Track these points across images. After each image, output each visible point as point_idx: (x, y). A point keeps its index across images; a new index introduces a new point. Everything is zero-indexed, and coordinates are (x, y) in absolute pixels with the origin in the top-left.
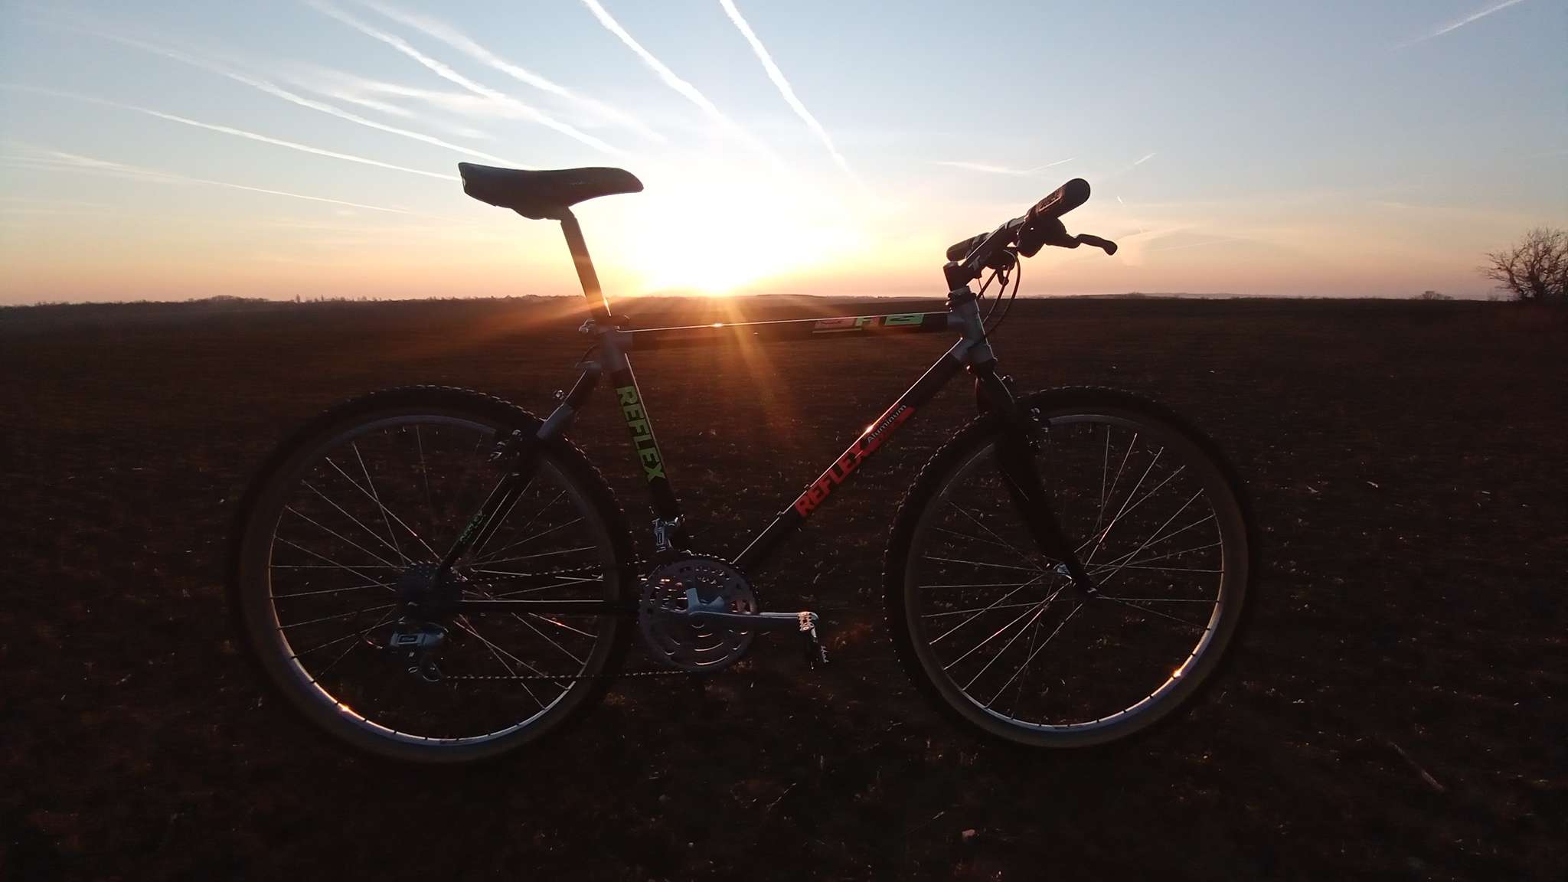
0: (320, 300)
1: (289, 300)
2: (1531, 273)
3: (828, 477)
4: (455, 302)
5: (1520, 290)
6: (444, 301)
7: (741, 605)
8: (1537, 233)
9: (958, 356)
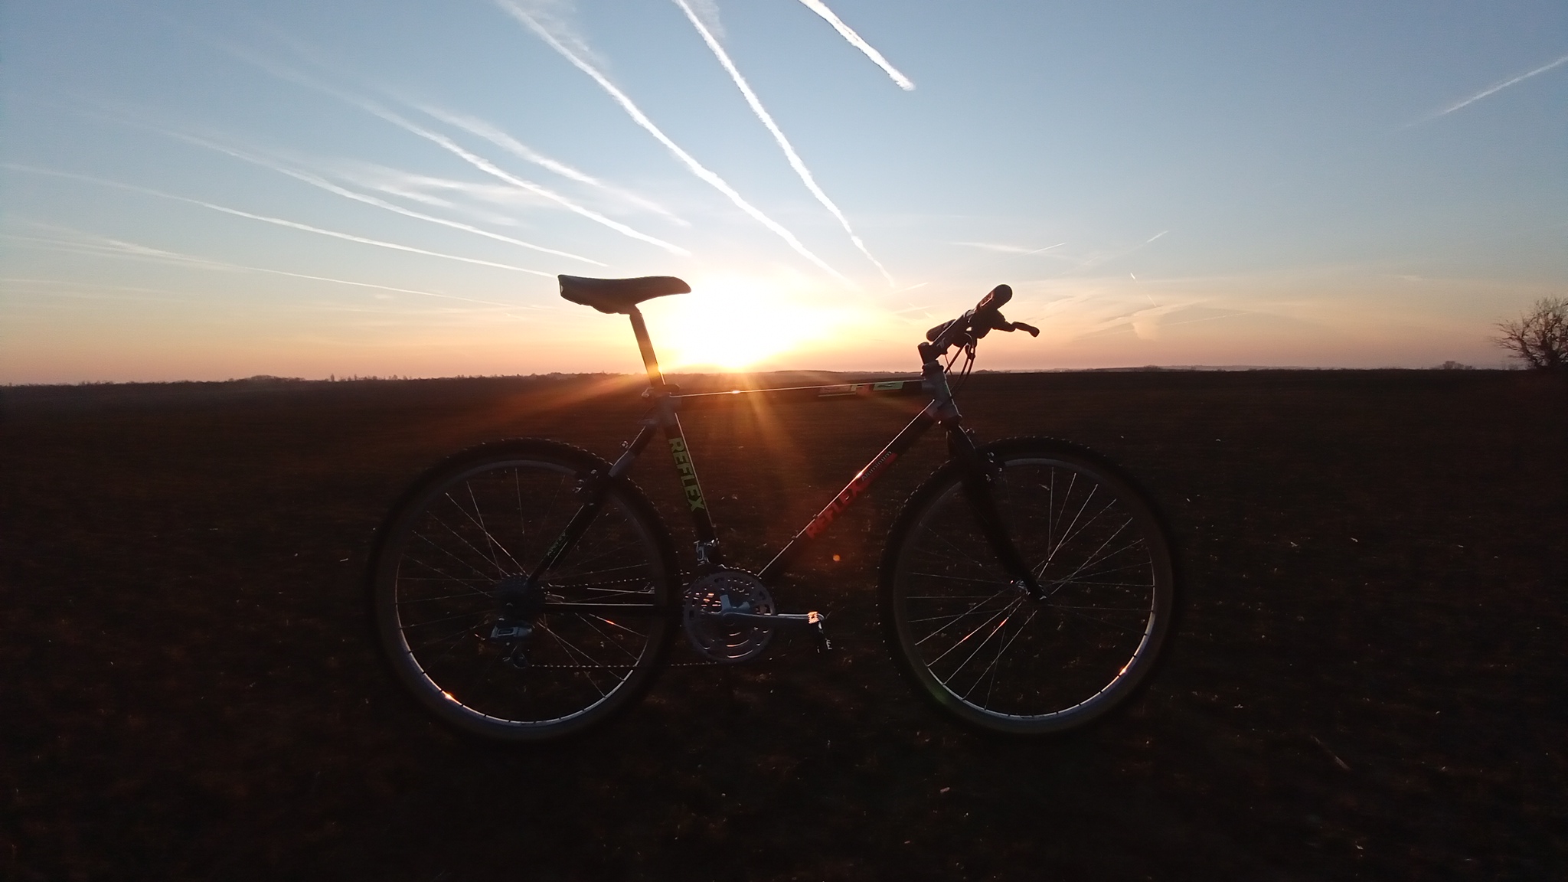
0: (353, 378)
1: (324, 379)
2: (1544, 342)
3: (831, 508)
4: (482, 380)
5: (1534, 358)
6: (471, 379)
7: (763, 609)
8: (1546, 302)
9: (931, 414)
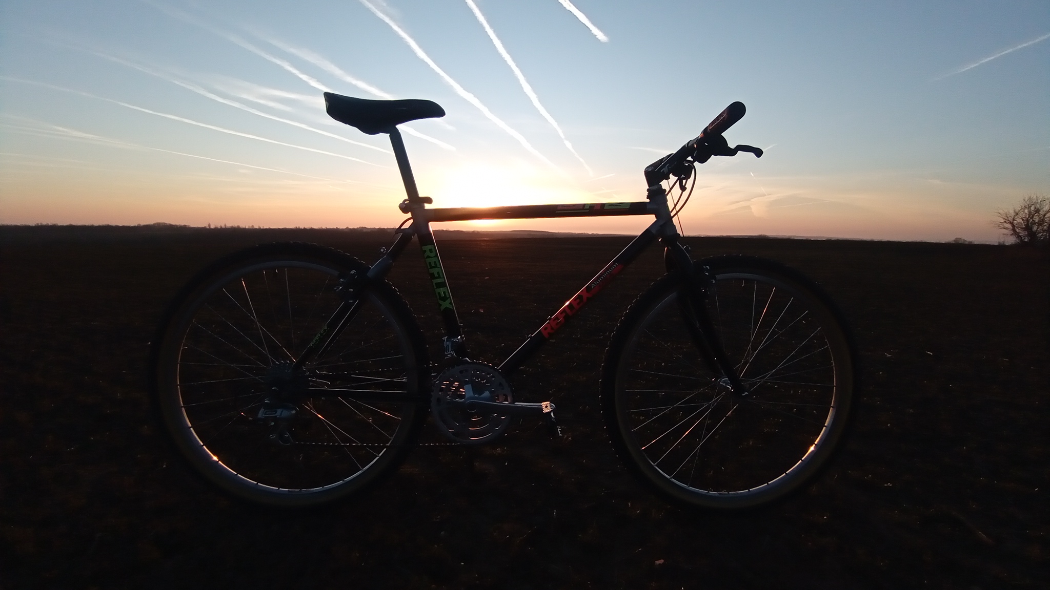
0: (223, 226)
1: (203, 226)
2: (1027, 225)
3: (564, 311)
5: (1019, 237)
7: (501, 398)
8: (1030, 199)
9: (653, 231)
